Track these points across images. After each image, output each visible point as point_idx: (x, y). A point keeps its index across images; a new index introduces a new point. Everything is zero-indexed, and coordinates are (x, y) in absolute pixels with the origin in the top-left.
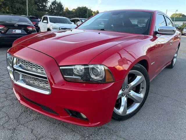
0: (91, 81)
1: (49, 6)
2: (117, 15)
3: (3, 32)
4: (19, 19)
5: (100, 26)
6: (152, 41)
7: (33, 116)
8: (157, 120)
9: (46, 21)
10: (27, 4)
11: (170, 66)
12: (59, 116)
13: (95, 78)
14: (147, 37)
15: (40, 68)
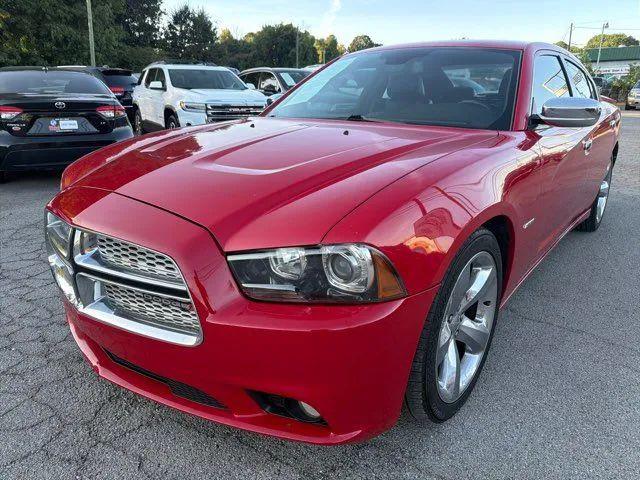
0: (330, 297)
1: (166, 25)
2: (403, 65)
3: (16, 128)
4: (67, 82)
5: (345, 93)
6: (523, 150)
7: (140, 413)
8: (547, 413)
9: (158, 84)
10: (90, 25)
11: (588, 225)
12: (229, 415)
13: (343, 286)
14: (506, 139)
15: (161, 261)
